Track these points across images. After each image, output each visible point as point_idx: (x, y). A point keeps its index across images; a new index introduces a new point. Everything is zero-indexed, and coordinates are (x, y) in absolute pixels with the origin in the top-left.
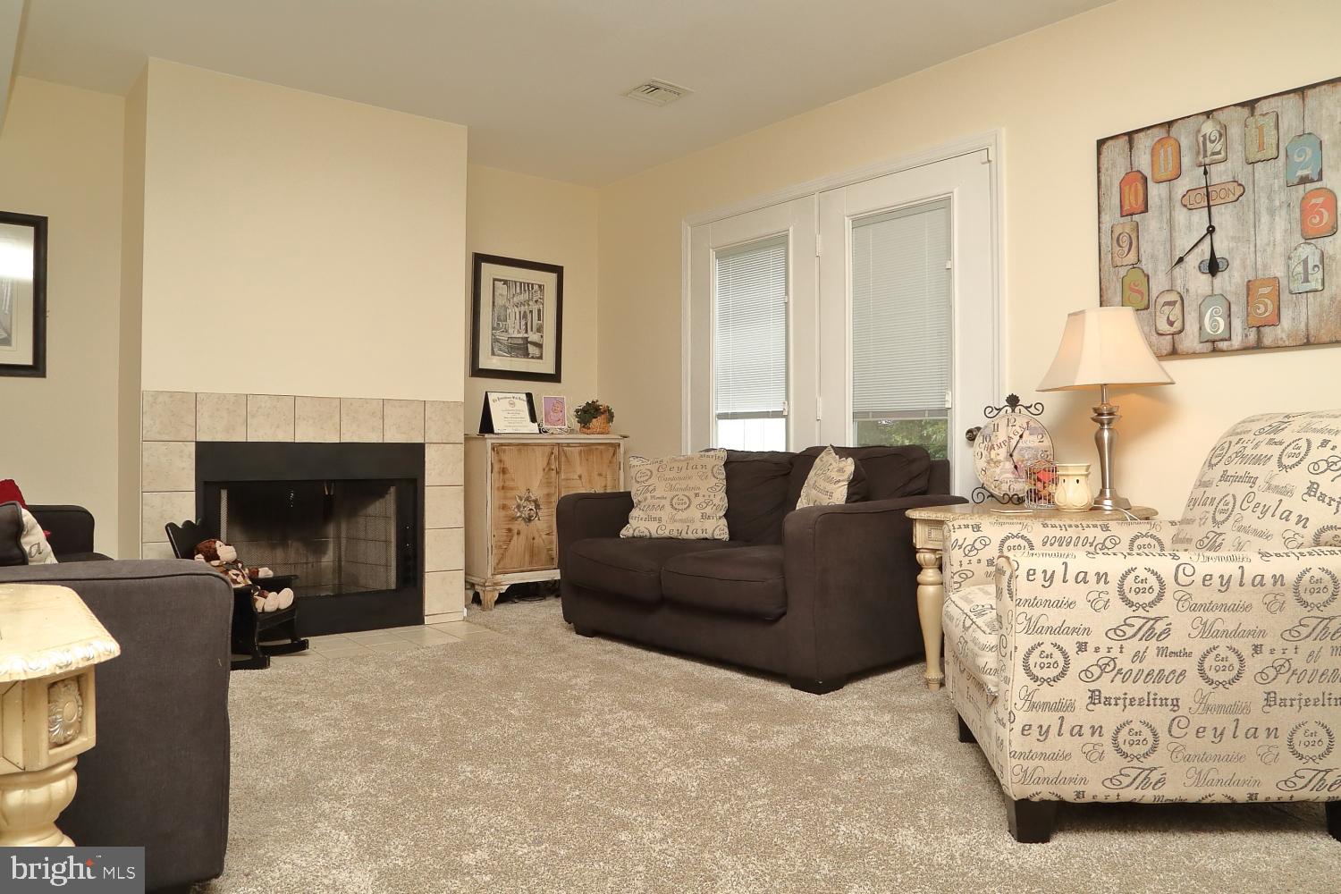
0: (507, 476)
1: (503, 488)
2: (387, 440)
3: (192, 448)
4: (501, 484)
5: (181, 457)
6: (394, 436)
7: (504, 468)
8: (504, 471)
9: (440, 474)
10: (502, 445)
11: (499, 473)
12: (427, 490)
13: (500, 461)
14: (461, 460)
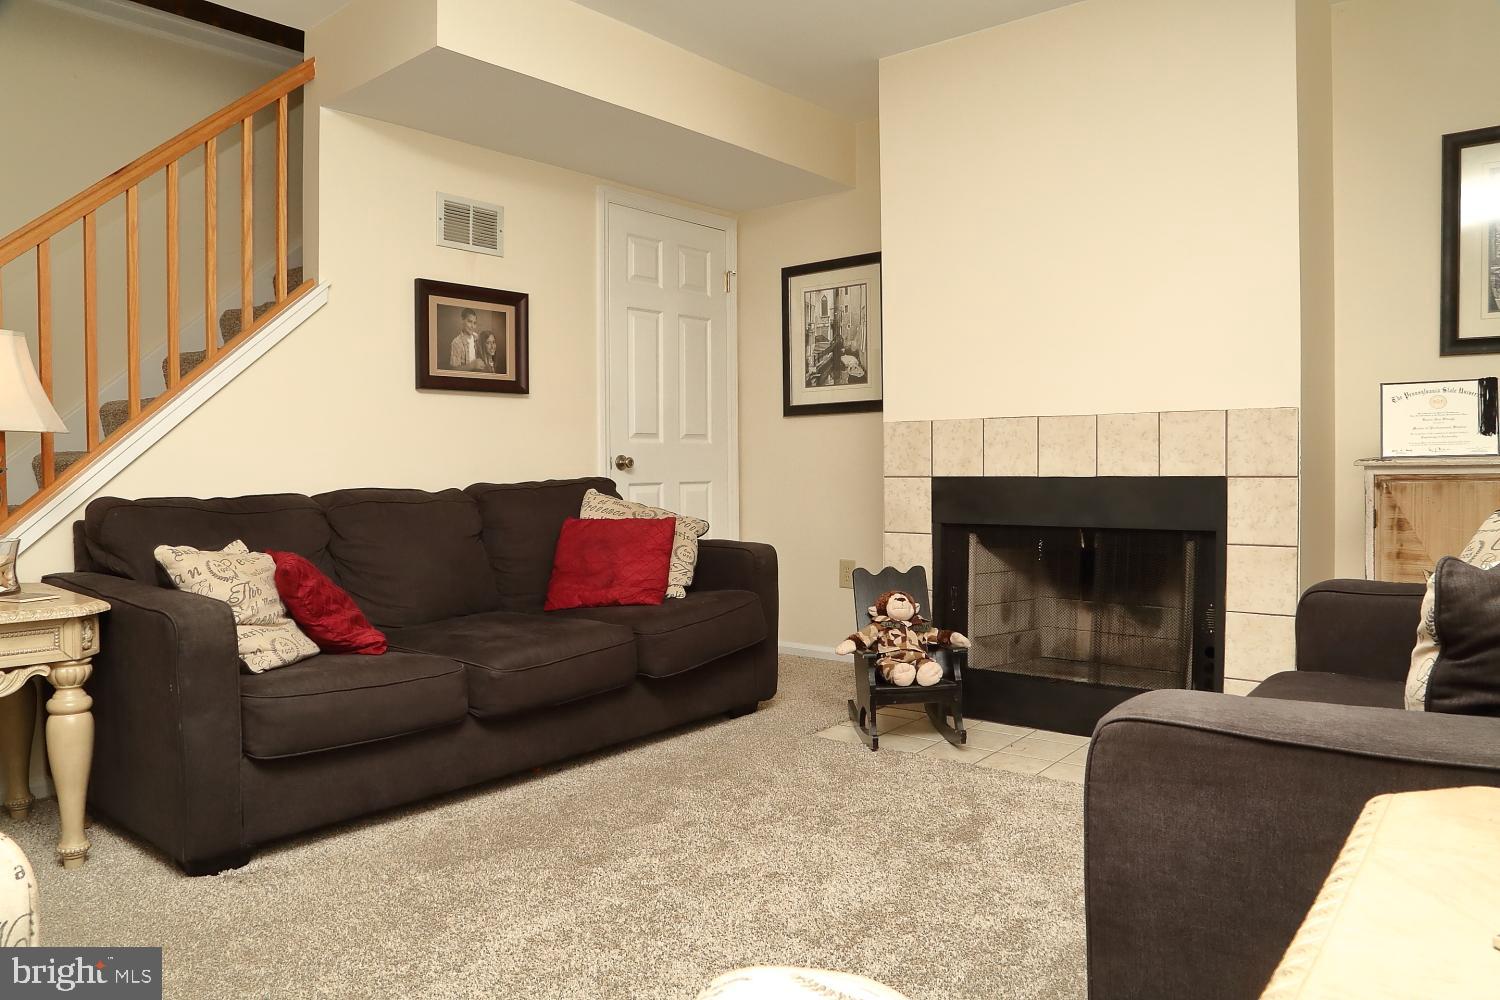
0: (1407, 534)
1: (1399, 555)
2: (1166, 472)
3: (928, 483)
4: (1395, 548)
5: (918, 494)
6: (1177, 466)
7: (1399, 520)
8: (1400, 525)
9: (1252, 527)
10: (1396, 478)
11: (1392, 528)
12: (1231, 551)
13: (1394, 507)
14: (1293, 505)
